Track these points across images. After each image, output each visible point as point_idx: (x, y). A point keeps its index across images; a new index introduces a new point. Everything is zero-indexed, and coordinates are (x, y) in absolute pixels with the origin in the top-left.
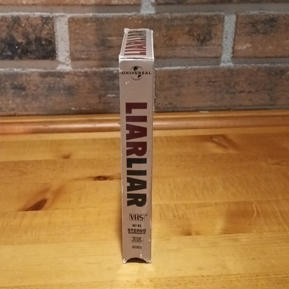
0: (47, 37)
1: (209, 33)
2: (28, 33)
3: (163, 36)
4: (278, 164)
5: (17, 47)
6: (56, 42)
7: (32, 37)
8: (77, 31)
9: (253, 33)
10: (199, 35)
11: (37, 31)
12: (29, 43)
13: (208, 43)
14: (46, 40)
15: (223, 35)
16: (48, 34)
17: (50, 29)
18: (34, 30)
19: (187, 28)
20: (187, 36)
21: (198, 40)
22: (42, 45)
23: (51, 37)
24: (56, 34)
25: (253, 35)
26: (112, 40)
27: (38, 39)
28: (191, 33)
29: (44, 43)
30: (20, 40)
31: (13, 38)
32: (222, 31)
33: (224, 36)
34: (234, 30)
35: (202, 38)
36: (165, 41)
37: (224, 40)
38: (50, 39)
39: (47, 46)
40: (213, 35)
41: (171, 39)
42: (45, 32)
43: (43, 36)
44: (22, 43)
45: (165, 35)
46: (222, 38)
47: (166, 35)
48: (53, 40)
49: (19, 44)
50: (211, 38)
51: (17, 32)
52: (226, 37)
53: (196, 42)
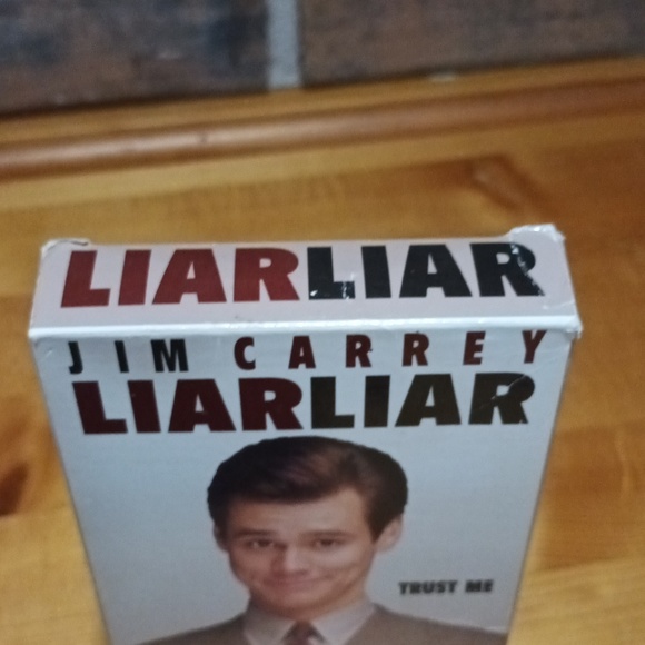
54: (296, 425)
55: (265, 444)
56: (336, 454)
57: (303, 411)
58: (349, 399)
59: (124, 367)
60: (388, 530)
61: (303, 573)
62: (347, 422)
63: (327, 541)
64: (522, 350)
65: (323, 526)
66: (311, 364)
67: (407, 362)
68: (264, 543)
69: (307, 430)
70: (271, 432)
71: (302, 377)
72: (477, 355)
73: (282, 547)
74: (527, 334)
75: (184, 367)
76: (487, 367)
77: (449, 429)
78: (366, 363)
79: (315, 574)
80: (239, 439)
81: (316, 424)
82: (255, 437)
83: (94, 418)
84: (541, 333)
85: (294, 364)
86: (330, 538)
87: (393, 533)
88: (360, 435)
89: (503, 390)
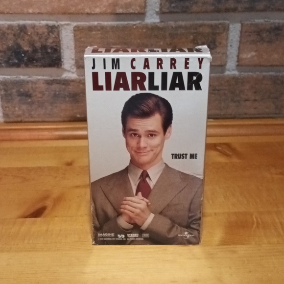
0: (52, 45)
1: (214, 42)
2: (34, 41)
5: (23, 55)
6: (62, 51)
7: (38, 45)
8: (82, 39)
9: (258, 41)
10: (203, 43)
11: (43, 40)
12: (35, 51)
13: (212, 51)
14: (52, 48)
15: (227, 44)
16: (53, 42)
17: (56, 37)
18: (40, 38)
19: (192, 37)
22: (47, 53)
23: (56, 46)
24: (61, 42)
25: (258, 43)
27: (44, 47)
28: (195, 42)
29: (49, 51)
30: (26, 49)
31: (19, 46)
32: (227, 39)
33: (229, 45)
34: (239, 39)
37: (229, 48)
38: (55, 47)
39: (52, 53)
40: (217, 44)
42: (50, 41)
43: (49, 44)
44: (28, 51)
45: (169, 43)
46: (227, 46)
48: (58, 49)
49: (26, 52)
50: (216, 47)
51: (24, 40)
52: (231, 46)
54: (145, 89)
55: (137, 95)
57: (146, 84)
58: (158, 81)
59: (105, 68)
60: (168, 131)
61: (145, 148)
62: (156, 88)
63: (151, 134)
64: (198, 65)
65: (151, 128)
66: (149, 68)
67: (171, 68)
68: (135, 135)
69: (147, 91)
70: (139, 91)
71: (146, 72)
72: (188, 66)
73: (140, 136)
74: (199, 59)
75: (119, 68)
76: (190, 70)
77: (182, 91)
78: (162, 68)
79: (148, 149)
80: (131, 93)
81: (150, 89)
82: (134, 93)
83: (97, 87)
84: (202, 59)
85: (144, 68)
87: (169, 132)
88: (160, 93)
89: (195, 78)
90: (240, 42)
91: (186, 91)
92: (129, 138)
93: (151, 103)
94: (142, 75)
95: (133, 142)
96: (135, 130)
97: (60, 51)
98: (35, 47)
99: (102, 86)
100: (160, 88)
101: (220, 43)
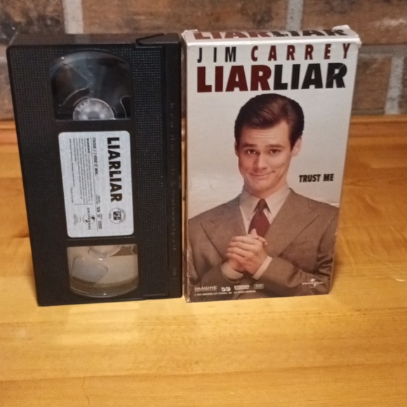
0: (53, 15)
1: (269, 11)
2: (29, 9)
3: (207, 14)
4: (353, 184)
5: (14, 28)
6: (66, 23)
7: (34, 14)
8: (94, 7)
9: (327, 12)
10: (255, 14)
11: (40, 8)
12: (30, 23)
13: (267, 25)
14: (52, 19)
16: (54, 11)
17: (57, 4)
18: (36, 6)
19: (239, 5)
20: (239, 16)
21: (254, 21)
22: (46, 26)
23: (58, 16)
24: (65, 11)
25: (327, 15)
26: (140, 20)
27: (42, 18)
28: (244, 12)
29: (49, 22)
30: (17, 19)
31: (8, 16)
32: (286, 8)
33: (289, 16)
34: (301, 9)
35: (259, 18)
36: (210, 22)
37: (289, 21)
38: (57, 18)
39: (52, 26)
40: (274, 16)
41: (217, 20)
42: (50, 9)
43: (48, 14)
44: (20, 23)
45: (209, 13)
46: (285, 18)
47: (212, 14)
48: (60, 19)
49: (16, 25)
50: (271, 19)
51: (14, 8)
52: (292, 18)
53: (251, 23)
54: (268, 88)
55: (258, 97)
56: (281, 102)
57: (271, 81)
58: (287, 77)
59: (215, 60)
60: (296, 144)
61: (265, 169)
62: (284, 87)
63: (274, 150)
64: (343, 53)
65: (273, 142)
66: (275, 59)
67: (306, 58)
68: (252, 151)
69: (272, 91)
70: (260, 92)
71: (272, 65)
72: (329, 55)
73: (258, 154)
74: (344, 45)
75: (234, 60)
76: (332, 60)
77: (319, 90)
78: (293, 59)
79: (269, 170)
80: (250, 95)
81: (276, 88)
82: (254, 94)
83: (203, 87)
84: (349, 45)
85: (270, 59)
86: (275, 148)
87: (298, 147)
88: (289, 93)
89: (337, 71)
90: (304, 12)
91: (324, 90)
92: (243, 157)
93: (275, 107)
94: (266, 70)
95: (249, 162)
96: (252, 145)
97: (63, 23)
98: (30, 17)
99: (210, 87)
100: (289, 86)
101: (277, 14)
